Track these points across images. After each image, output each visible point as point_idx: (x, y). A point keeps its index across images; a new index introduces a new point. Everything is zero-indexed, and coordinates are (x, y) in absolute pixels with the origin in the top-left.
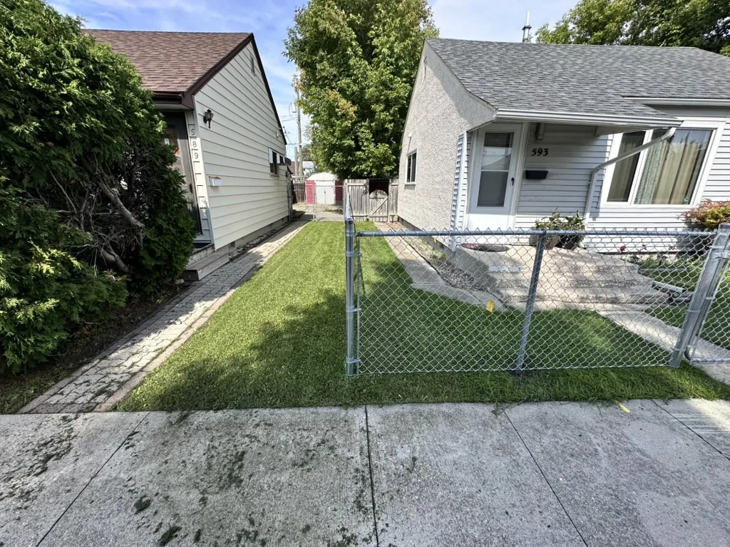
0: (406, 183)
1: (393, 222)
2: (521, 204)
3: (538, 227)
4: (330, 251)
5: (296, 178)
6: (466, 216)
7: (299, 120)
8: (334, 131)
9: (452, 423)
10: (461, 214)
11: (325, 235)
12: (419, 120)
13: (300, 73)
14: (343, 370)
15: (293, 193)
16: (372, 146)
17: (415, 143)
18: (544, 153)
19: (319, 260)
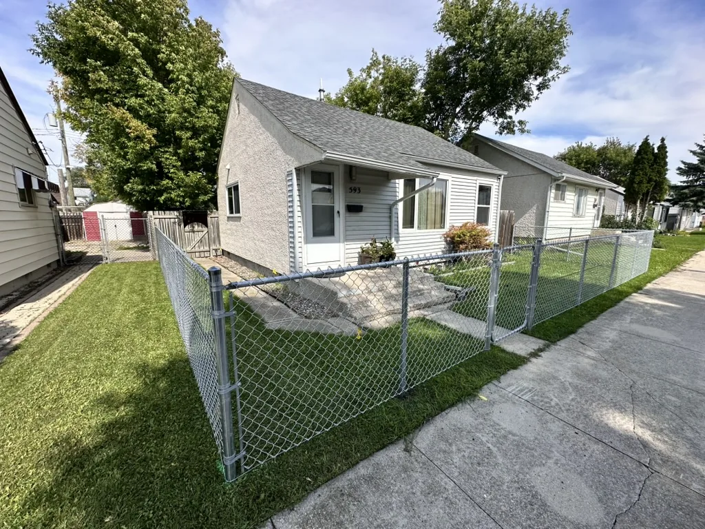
0: (228, 214)
1: (216, 256)
2: (348, 233)
3: (363, 251)
4: (143, 301)
5: (63, 209)
6: (304, 246)
7: (63, 136)
8: (126, 153)
9: (377, 486)
10: (300, 245)
11: (128, 280)
12: (237, 153)
13: (60, 80)
14: (219, 477)
15: (63, 229)
16: (181, 174)
17: (235, 175)
18: (357, 191)
19: (130, 317)
